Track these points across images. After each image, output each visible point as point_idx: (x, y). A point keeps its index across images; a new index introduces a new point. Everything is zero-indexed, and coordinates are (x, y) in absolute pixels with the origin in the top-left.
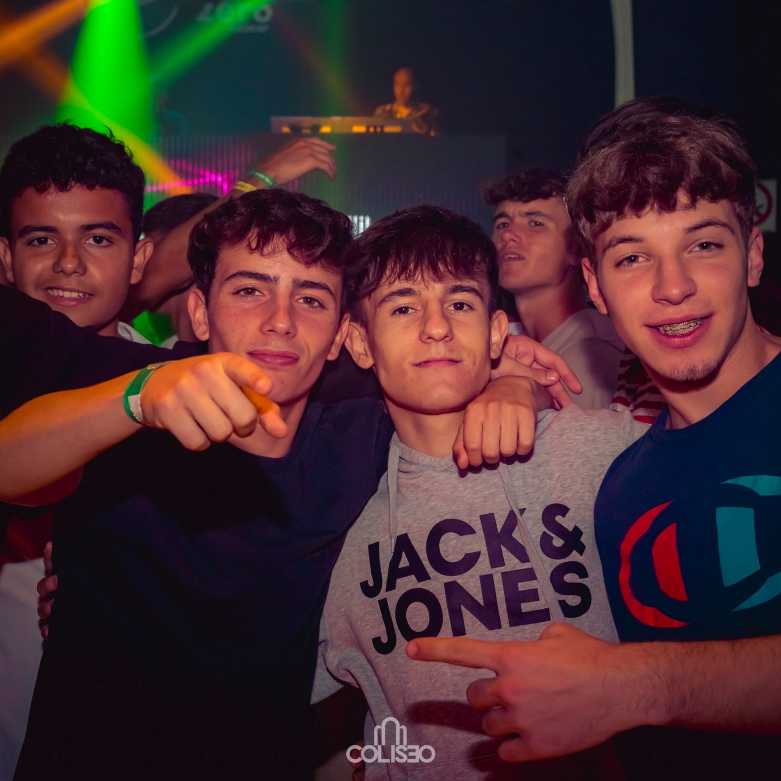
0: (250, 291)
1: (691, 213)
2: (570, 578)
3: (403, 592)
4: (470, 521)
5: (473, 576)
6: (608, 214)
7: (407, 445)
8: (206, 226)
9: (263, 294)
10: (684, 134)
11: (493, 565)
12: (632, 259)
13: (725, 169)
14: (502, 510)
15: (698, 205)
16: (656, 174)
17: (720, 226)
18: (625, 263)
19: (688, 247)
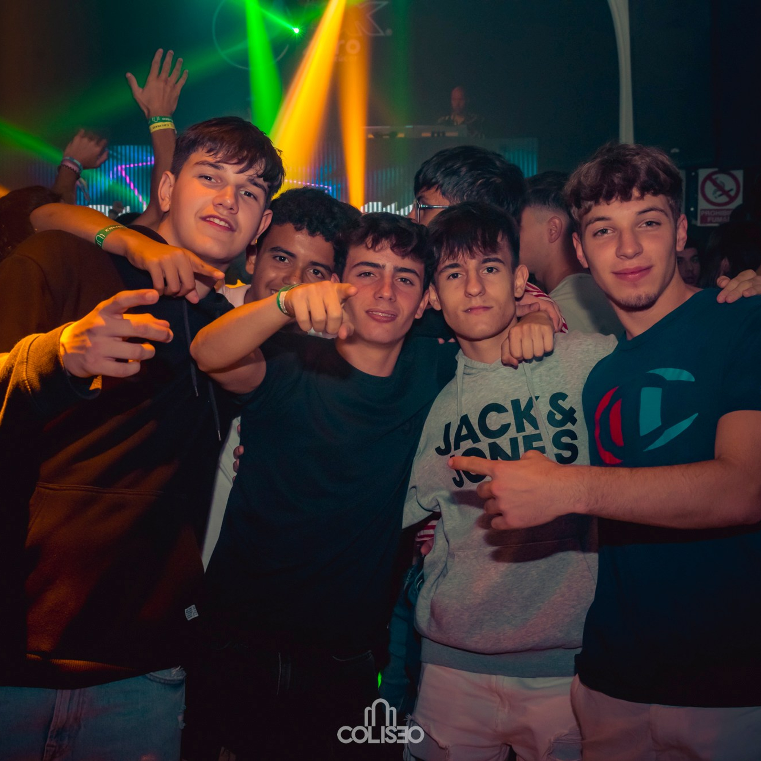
0: (368, 274)
1: (641, 202)
2: (566, 440)
3: (464, 450)
4: (505, 404)
5: (506, 439)
6: (589, 203)
7: (468, 357)
8: (341, 235)
9: (375, 276)
10: (638, 154)
11: (518, 432)
12: (604, 231)
13: (662, 176)
14: (524, 397)
15: (645, 198)
16: (619, 178)
17: (659, 211)
18: (599, 234)
19: (639, 224)
